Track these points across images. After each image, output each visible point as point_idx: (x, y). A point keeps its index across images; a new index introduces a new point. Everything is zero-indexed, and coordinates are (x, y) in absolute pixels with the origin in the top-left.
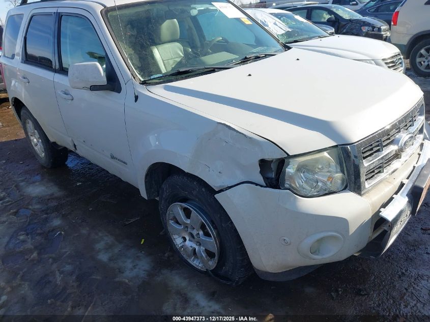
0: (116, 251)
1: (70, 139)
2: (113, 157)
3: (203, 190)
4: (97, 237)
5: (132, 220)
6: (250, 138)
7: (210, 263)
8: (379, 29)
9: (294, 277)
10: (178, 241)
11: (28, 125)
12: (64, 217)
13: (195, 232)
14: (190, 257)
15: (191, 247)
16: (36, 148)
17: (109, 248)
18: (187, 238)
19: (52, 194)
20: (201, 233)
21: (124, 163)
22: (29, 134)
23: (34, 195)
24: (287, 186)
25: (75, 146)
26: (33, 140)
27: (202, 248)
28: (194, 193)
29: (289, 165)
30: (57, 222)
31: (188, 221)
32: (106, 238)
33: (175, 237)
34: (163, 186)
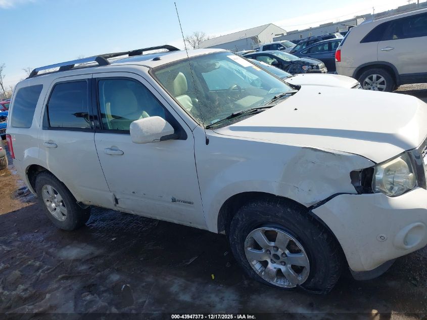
0: (194, 289)
1: (112, 194)
2: (174, 200)
3: (289, 210)
4: (166, 282)
5: (191, 261)
6: (339, 155)
7: (300, 278)
8: (317, 67)
9: (381, 273)
10: (257, 267)
11: (45, 191)
12: (118, 271)
13: (280, 252)
14: (273, 279)
15: (275, 268)
16: (53, 213)
17: (185, 289)
18: (269, 261)
19: (92, 254)
20: (287, 252)
21: (190, 203)
22: (45, 200)
23: (72, 258)
24: (377, 190)
25: (116, 201)
26: (50, 205)
27: (289, 266)
28: (280, 214)
29: (377, 171)
30: (115, 277)
31: (273, 244)
32: (176, 281)
33: (254, 262)
34: (237, 216)
